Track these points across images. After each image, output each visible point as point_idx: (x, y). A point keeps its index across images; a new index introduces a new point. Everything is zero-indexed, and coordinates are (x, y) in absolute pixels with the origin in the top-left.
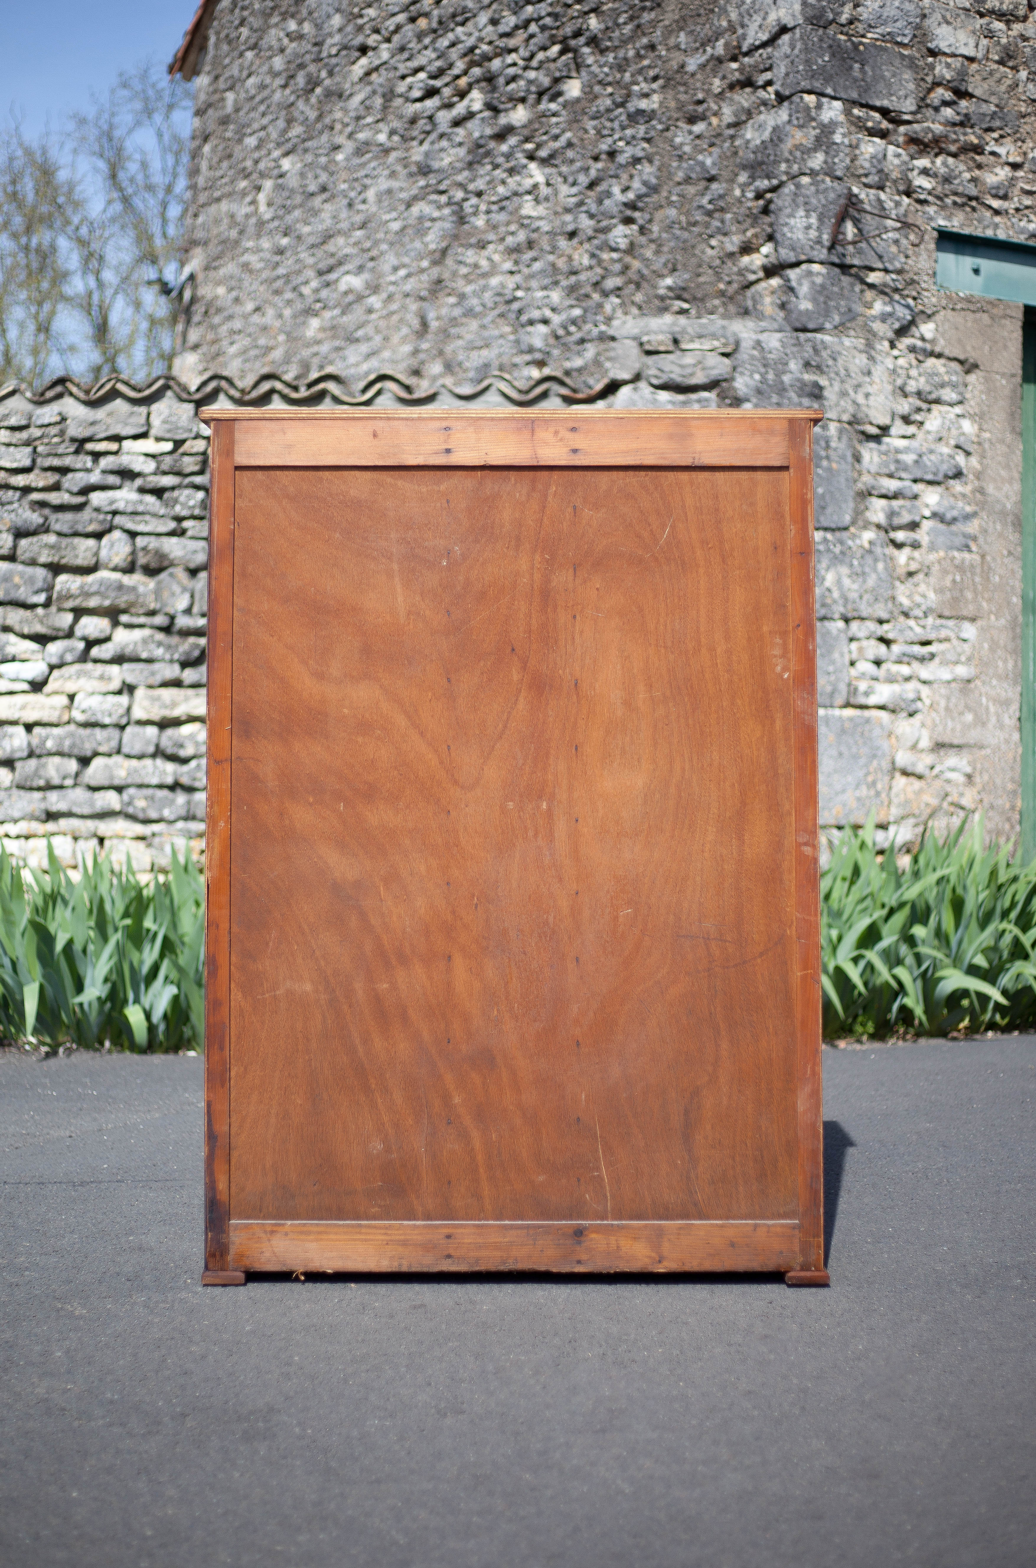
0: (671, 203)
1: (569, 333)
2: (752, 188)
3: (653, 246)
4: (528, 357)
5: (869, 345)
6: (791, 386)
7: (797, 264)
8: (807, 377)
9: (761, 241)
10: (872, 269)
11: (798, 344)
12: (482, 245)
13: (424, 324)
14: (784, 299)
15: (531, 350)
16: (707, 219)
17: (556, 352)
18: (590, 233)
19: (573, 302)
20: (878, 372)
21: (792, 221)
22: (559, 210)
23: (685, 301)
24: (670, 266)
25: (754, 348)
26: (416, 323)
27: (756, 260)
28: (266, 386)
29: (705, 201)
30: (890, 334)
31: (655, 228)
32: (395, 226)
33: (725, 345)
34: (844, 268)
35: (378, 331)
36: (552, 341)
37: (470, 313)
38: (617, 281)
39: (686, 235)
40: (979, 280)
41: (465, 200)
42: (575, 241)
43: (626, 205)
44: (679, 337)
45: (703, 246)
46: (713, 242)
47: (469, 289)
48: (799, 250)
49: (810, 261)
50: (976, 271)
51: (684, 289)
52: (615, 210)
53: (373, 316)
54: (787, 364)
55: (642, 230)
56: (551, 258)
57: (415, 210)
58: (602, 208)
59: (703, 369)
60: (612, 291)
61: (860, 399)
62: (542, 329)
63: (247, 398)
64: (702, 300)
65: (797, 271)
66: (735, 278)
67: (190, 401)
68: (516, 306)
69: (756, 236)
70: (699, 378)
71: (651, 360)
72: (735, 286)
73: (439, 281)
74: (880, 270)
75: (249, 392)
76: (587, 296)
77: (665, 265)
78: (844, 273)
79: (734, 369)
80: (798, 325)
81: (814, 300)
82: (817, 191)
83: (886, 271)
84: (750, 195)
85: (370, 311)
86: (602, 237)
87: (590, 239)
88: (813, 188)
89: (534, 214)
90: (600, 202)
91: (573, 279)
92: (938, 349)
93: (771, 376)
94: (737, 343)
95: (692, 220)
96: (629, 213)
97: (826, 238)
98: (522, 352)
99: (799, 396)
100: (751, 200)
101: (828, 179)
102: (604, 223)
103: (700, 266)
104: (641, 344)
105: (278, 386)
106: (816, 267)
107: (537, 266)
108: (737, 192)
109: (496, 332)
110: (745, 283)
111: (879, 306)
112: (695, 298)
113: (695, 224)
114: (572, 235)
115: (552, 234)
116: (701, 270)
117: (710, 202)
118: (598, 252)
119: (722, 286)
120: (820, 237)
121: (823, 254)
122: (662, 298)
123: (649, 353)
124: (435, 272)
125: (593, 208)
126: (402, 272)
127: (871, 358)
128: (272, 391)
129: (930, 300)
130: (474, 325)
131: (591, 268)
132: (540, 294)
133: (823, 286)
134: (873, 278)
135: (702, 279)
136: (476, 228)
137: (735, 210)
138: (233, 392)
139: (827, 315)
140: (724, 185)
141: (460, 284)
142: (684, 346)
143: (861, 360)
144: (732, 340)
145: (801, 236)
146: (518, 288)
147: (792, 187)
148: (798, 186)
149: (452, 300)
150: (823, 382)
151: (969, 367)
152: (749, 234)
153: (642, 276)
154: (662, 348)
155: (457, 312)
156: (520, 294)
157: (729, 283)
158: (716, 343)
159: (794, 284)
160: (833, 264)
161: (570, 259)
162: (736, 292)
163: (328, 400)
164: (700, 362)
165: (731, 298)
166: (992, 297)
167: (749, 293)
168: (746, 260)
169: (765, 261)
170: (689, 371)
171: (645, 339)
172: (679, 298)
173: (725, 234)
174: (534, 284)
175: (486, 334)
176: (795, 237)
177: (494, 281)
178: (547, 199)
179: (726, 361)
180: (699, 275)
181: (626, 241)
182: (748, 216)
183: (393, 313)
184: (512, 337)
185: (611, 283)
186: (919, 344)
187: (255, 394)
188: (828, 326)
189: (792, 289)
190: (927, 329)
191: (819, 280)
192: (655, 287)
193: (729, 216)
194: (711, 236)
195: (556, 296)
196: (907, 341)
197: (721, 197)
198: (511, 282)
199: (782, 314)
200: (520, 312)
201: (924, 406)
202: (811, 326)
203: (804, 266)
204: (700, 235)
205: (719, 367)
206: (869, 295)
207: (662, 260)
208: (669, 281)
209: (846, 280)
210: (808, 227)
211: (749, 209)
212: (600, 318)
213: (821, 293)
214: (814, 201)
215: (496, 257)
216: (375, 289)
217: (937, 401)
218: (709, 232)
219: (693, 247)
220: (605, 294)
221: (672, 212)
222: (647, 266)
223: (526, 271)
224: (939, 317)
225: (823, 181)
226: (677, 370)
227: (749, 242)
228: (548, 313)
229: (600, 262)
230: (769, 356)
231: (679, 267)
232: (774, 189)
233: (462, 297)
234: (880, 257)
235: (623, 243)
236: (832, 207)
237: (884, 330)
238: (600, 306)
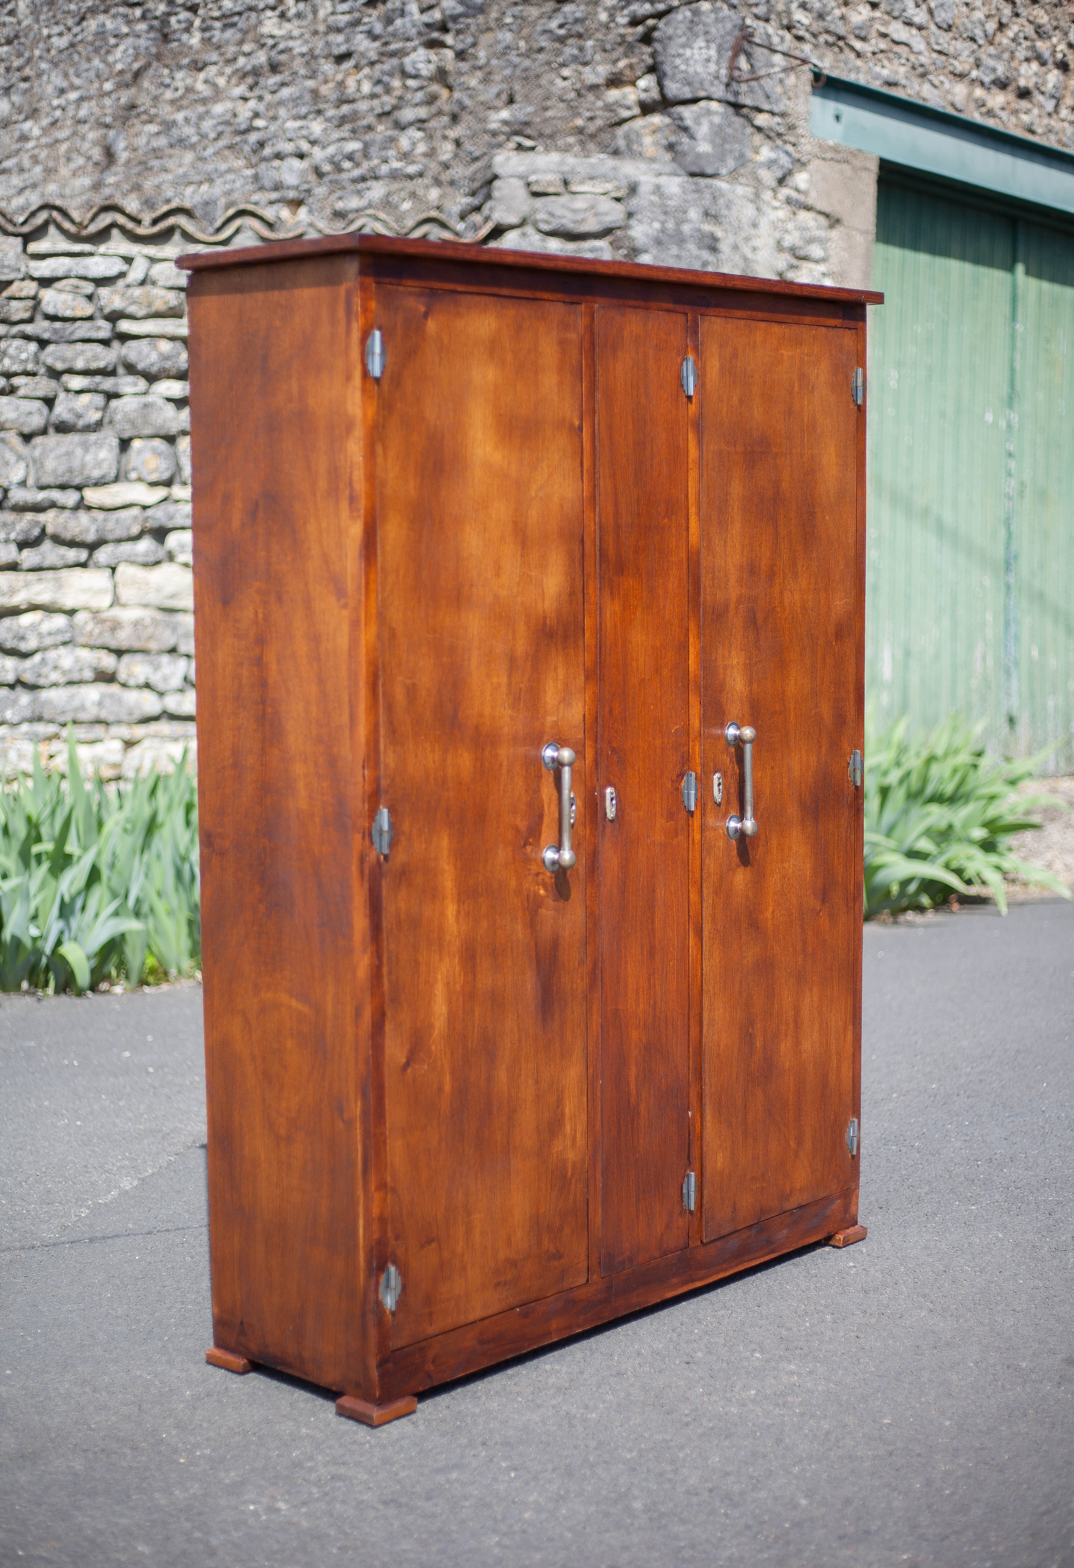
0: (501, 25)
1: (339, 170)
2: (626, 12)
3: (479, 74)
4: (274, 196)
5: (757, 195)
6: (692, 236)
7: (695, 101)
8: (707, 227)
9: (639, 73)
10: (760, 110)
11: (698, 191)
12: (198, 66)
13: (110, 155)
14: (673, 139)
15: (278, 187)
16: (557, 45)
17: (320, 191)
18: (373, 56)
19: (347, 134)
20: (764, 224)
21: (688, 52)
22: (322, 28)
23: (529, 137)
24: (504, 97)
25: (654, 193)
26: (97, 154)
27: (630, 95)
28: (106, 219)
29: (553, 24)
30: (774, 184)
31: (482, 54)
32: (61, 42)
33: (618, 188)
34: (737, 107)
35: (35, 160)
36: (312, 177)
37: (181, 143)
38: (423, 112)
39: (527, 63)
40: (839, 128)
41: (169, 14)
42: (348, 65)
43: (428, 25)
44: (569, 177)
45: (553, 76)
46: (566, 72)
47: (180, 117)
48: (697, 85)
49: (709, 98)
50: (838, 118)
51: (527, 124)
52: (413, 32)
53: (30, 144)
54: (685, 212)
55: (461, 55)
56: (310, 84)
57: (92, 24)
58: (391, 29)
59: (596, 215)
60: (411, 124)
61: (749, 255)
62: (296, 163)
63: (85, 233)
64: (551, 136)
65: (694, 108)
66: (599, 113)
67: (16, 235)
68: (253, 137)
69: (631, 67)
70: (591, 225)
71: (539, 202)
72: (599, 122)
73: (133, 107)
74: (768, 112)
75: (86, 227)
76: (370, 128)
77: (498, 95)
78: (738, 114)
79: (630, 215)
80: (695, 169)
81: (712, 142)
82: (717, 20)
83: (773, 113)
84: (622, 20)
85: (24, 138)
86: (395, 61)
87: (372, 64)
88: (713, 16)
89: (277, 32)
90: (388, 21)
91: (345, 109)
92: (810, 201)
93: (670, 225)
94: (633, 189)
95: (536, 46)
96: (435, 35)
97: (724, 72)
98: (262, 188)
99: (699, 248)
100: (624, 26)
101: (725, 7)
102: (393, 47)
103: (548, 98)
104: (528, 185)
105: (121, 219)
106: (714, 106)
107: (285, 92)
108: (603, 17)
109: (223, 167)
110: (616, 119)
111: (766, 153)
112: (541, 135)
113: (541, 50)
114: (340, 59)
115: (311, 57)
116: (549, 103)
117: (561, 26)
118: (386, 79)
119: (579, 122)
120: (718, 72)
121: (719, 91)
122: (494, 134)
123: (536, 195)
124: (125, 97)
125: (378, 28)
126: (73, 96)
127: (758, 209)
128: (113, 225)
129: (807, 147)
130: (189, 157)
131: (373, 96)
132: (291, 125)
133: (720, 127)
134: (761, 120)
135: (549, 114)
136: (191, 47)
137: (599, 36)
138: (67, 225)
139: (722, 159)
140: (582, 7)
141: (165, 111)
142: (574, 188)
143: (749, 211)
144: (624, 183)
145: (700, 69)
146: (256, 115)
147: (688, 14)
148: (696, 13)
149: (153, 128)
150: (719, 234)
151: (834, 221)
152: (622, 64)
153: (463, 108)
154: (551, 190)
155: (162, 141)
156: (259, 123)
157: (591, 119)
158: (609, 186)
159: (689, 122)
160: (729, 103)
161: (341, 84)
162: (600, 130)
163: (177, 237)
164: (592, 207)
165: (592, 136)
166: (853, 146)
167: (621, 131)
168: (613, 94)
169: (643, 96)
170: (579, 217)
171: (533, 178)
172: (517, 133)
173: (585, 64)
174: (282, 112)
175: (210, 167)
176: (691, 70)
177: (219, 109)
178: (299, 15)
179: (619, 207)
180: (546, 109)
181: (432, 67)
182: (620, 44)
183: (57, 141)
184: (249, 172)
185: (408, 114)
186: (794, 195)
187: (93, 228)
188: (724, 171)
189: (685, 129)
190: (801, 179)
191: (717, 120)
192: (484, 120)
193: (590, 43)
194: (563, 65)
195: (317, 127)
196: (784, 192)
197: (577, 21)
198: (245, 111)
199: (668, 156)
200: (261, 144)
201: (795, 262)
202: (709, 171)
203: (703, 104)
204: (548, 63)
205: (614, 213)
206: (758, 138)
207: (494, 90)
208: (505, 114)
209: (738, 121)
210: (708, 60)
211: (622, 36)
212: (391, 153)
213: (719, 135)
214: (713, 30)
215: (221, 82)
216: (33, 114)
217: (805, 258)
218: (560, 60)
219: (538, 76)
220: (401, 127)
221: (507, 37)
222: (471, 97)
223: (268, 97)
224: (811, 167)
225: (721, 9)
226: (569, 215)
227: (621, 73)
228: (305, 146)
229: (388, 90)
230: (669, 202)
231: (518, 98)
232: (659, 15)
233: (168, 126)
234: (768, 97)
235: (426, 70)
236: (728, 38)
237: (768, 177)
238: (392, 140)
